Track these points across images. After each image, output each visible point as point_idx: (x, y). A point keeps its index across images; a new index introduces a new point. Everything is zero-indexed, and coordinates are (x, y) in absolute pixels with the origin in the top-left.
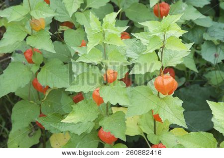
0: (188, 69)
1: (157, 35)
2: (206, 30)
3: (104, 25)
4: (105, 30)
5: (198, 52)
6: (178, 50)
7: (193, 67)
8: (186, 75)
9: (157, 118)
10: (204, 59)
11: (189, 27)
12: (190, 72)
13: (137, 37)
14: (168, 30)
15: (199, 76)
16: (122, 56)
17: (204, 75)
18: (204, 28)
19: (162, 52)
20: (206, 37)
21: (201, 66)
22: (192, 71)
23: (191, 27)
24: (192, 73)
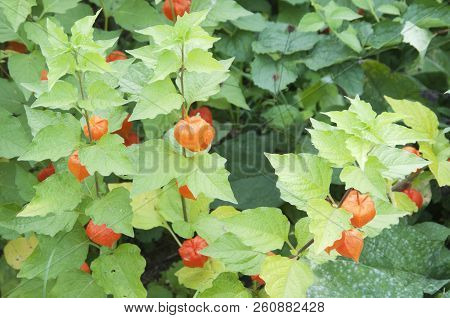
0: (233, 107)
1: (169, 48)
2: (255, 36)
3: (73, 38)
4: (75, 47)
5: (247, 75)
6: (208, 71)
7: (240, 102)
8: (233, 116)
9: (185, 192)
10: (257, 87)
11: (227, 34)
12: (238, 111)
13: (136, 56)
14: (187, 38)
15: (254, 118)
16: (111, 90)
17: (262, 115)
18: (253, 33)
19: (182, 78)
20: (258, 48)
21: (255, 99)
22: (241, 109)
23: (231, 34)
24: (242, 112)
